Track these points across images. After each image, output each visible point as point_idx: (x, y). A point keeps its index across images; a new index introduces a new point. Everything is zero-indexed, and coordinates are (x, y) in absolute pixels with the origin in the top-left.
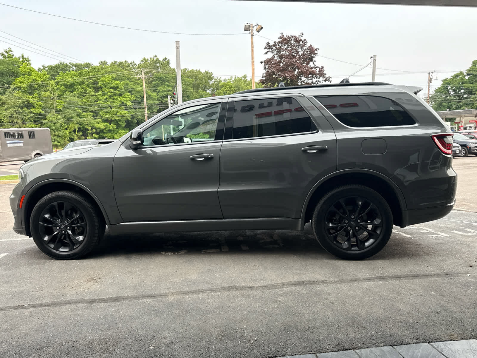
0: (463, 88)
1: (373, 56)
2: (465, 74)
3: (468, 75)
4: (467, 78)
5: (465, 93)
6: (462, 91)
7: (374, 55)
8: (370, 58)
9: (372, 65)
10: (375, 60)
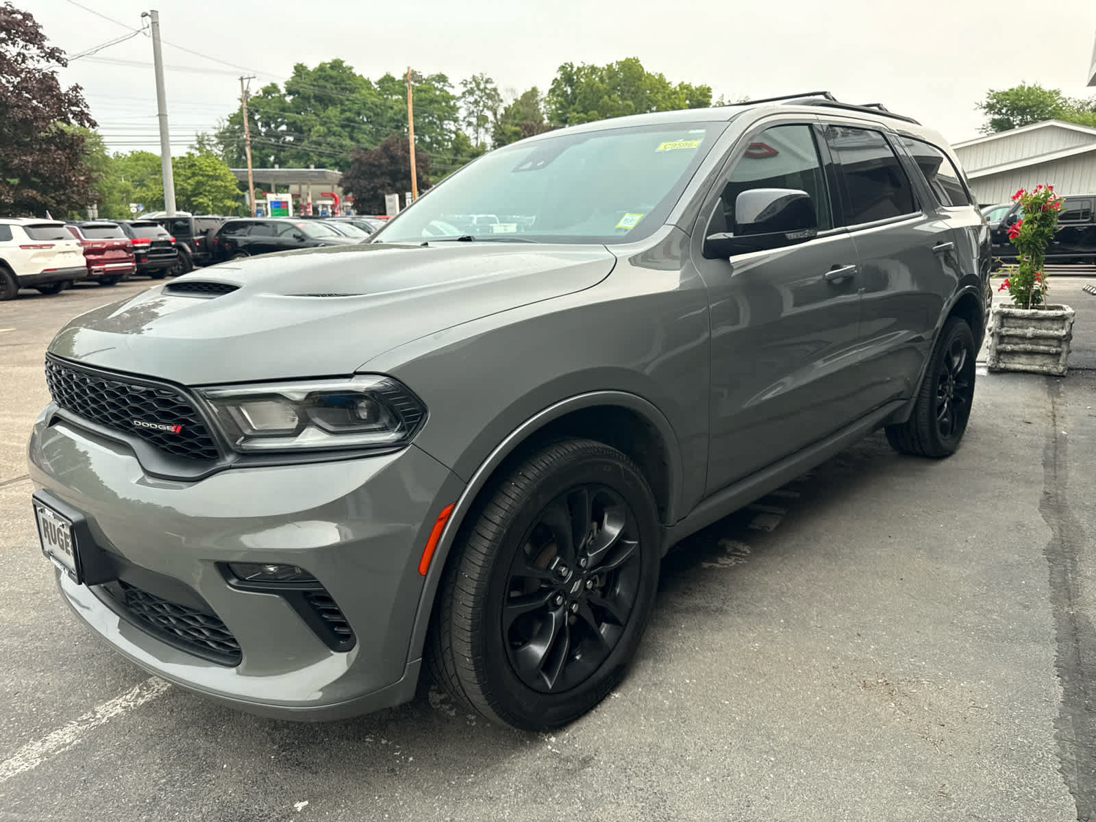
0: (286, 121)
1: (150, 13)
2: (283, 91)
3: (290, 92)
4: (289, 99)
5: (288, 133)
6: (284, 128)
7: (152, 11)
8: (143, 16)
9: (148, 34)
10: (155, 24)
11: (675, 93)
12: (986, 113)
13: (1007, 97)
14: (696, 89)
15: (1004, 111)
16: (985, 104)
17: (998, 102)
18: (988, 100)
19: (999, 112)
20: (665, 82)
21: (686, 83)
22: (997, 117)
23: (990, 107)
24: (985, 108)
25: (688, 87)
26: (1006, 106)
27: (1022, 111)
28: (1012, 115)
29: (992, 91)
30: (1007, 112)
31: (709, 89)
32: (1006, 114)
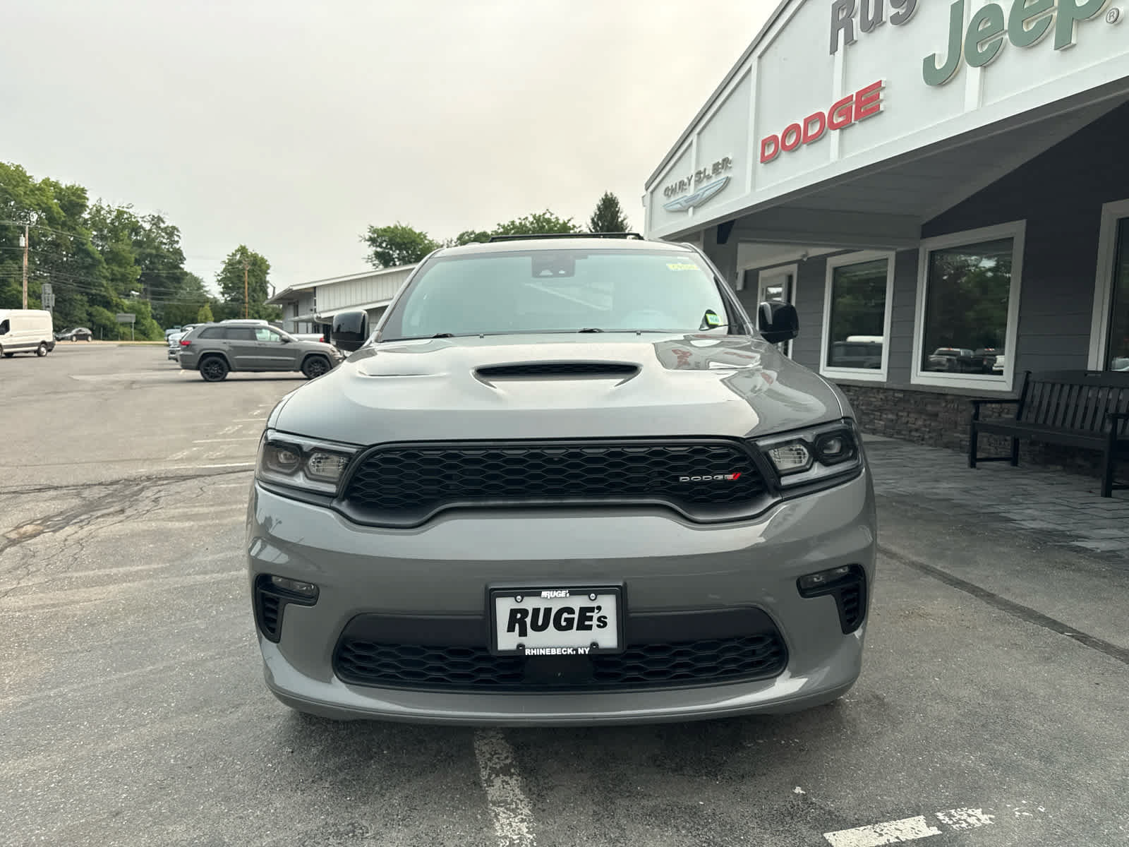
11: (40, 189)
12: (370, 246)
13: (385, 234)
14: (67, 188)
15: (384, 245)
16: (367, 237)
17: (378, 237)
18: (370, 234)
19: (380, 246)
20: (25, 176)
21: (53, 179)
22: (379, 250)
23: (372, 241)
24: (368, 241)
25: (56, 185)
26: (385, 241)
27: (400, 247)
28: (391, 249)
29: (372, 227)
30: (387, 246)
31: (83, 190)
32: (386, 248)
